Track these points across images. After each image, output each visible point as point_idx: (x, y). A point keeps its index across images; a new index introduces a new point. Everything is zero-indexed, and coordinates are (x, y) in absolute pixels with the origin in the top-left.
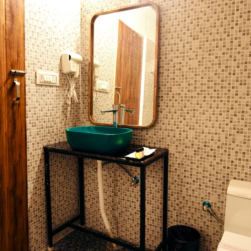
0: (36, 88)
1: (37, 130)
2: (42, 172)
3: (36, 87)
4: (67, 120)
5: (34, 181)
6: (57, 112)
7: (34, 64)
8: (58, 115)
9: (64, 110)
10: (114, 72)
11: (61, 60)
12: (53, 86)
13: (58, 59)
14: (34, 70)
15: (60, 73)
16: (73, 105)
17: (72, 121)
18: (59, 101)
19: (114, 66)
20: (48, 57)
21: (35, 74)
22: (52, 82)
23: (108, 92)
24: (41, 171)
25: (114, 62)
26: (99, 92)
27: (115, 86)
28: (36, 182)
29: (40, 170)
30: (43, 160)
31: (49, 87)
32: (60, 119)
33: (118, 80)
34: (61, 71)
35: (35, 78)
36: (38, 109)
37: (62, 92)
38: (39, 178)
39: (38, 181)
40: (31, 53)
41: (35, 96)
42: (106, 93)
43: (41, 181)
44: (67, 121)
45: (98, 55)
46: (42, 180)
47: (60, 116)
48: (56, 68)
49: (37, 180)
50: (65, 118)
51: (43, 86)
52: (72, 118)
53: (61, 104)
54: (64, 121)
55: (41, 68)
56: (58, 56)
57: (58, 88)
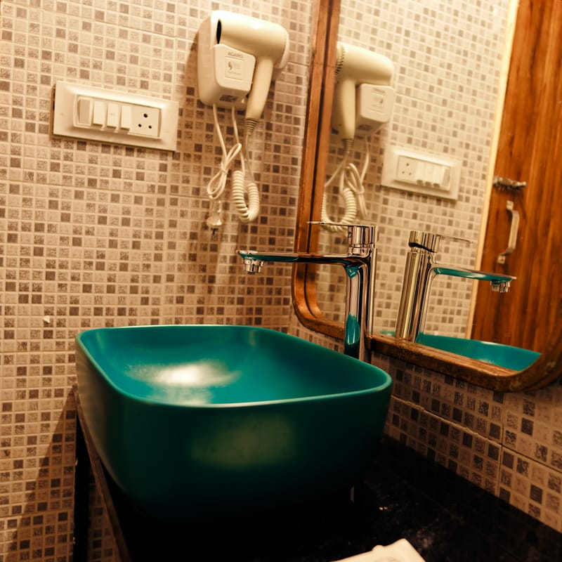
0: (49, 149)
1: (47, 319)
2: (62, 488)
3: (54, 145)
4: (210, 291)
5: (18, 518)
6: (158, 258)
7: (46, 55)
8: (162, 268)
9: (200, 253)
10: (492, 116)
11: (194, 48)
12: (141, 150)
13: (181, 45)
14: (46, 80)
15: (188, 100)
16: (249, 235)
17: (241, 301)
18: (173, 213)
19: (495, 91)
20: (123, 34)
21: (50, 95)
22: (134, 131)
23: (454, 196)
24: (56, 483)
25: (497, 74)
26: (403, 192)
27: (496, 173)
28: (26, 522)
29: (51, 476)
30: (67, 440)
31: (124, 152)
32: (174, 285)
33: (511, 153)
34: (190, 91)
35: (46, 111)
36: (58, 236)
37: (193, 176)
38: (43, 507)
39: (39, 520)
40: (34, 10)
41: (42, 180)
42: (439, 200)
43: (56, 523)
44: (215, 296)
45: (407, 42)
46: (63, 517)
47: (176, 274)
48: (168, 78)
49: (32, 516)
50: (199, 286)
51: (88, 147)
52: (238, 286)
53: (186, 225)
54: (195, 296)
55: (85, 75)
56: (182, 33)
57: (170, 161)
